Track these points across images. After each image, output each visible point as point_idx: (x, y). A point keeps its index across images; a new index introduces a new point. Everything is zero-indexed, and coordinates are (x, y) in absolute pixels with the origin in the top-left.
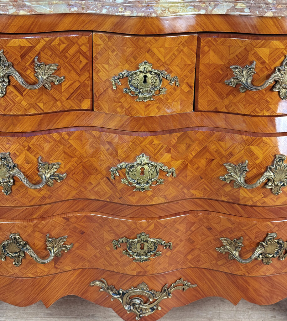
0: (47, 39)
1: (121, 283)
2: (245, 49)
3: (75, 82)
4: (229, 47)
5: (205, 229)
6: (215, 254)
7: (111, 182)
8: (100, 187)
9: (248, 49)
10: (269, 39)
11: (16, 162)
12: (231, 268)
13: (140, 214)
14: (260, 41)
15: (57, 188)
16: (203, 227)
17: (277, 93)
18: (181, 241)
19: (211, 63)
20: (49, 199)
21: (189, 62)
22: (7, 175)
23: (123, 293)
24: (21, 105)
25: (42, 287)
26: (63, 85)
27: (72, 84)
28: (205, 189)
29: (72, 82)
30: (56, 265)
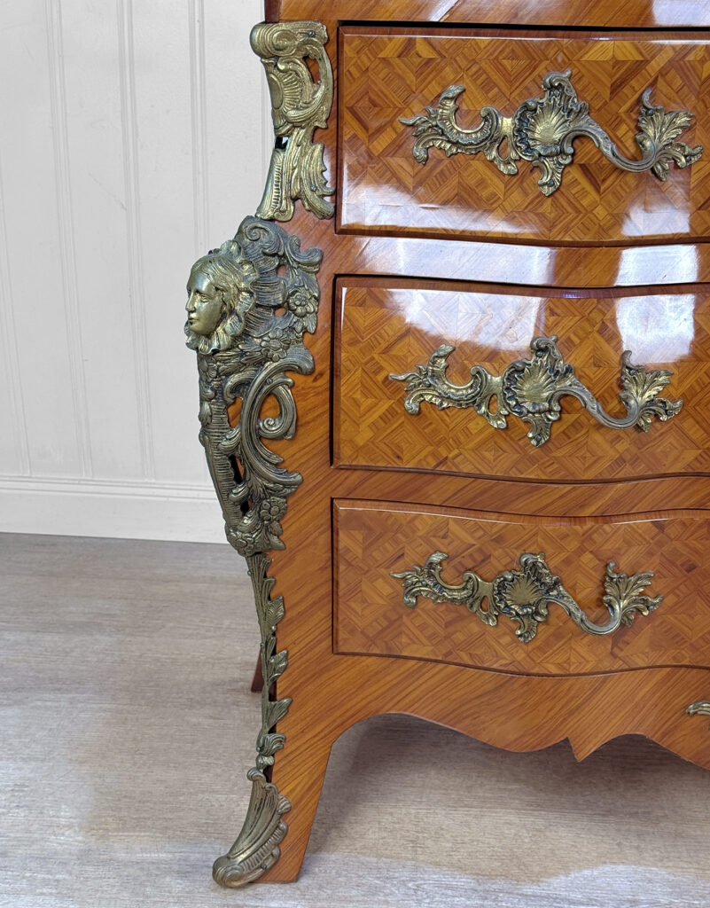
11: (571, 361)
15: (655, 439)
20: (631, 465)
22: (546, 394)
24: (592, 216)
25: (572, 705)
26: (694, 170)
30: (616, 650)
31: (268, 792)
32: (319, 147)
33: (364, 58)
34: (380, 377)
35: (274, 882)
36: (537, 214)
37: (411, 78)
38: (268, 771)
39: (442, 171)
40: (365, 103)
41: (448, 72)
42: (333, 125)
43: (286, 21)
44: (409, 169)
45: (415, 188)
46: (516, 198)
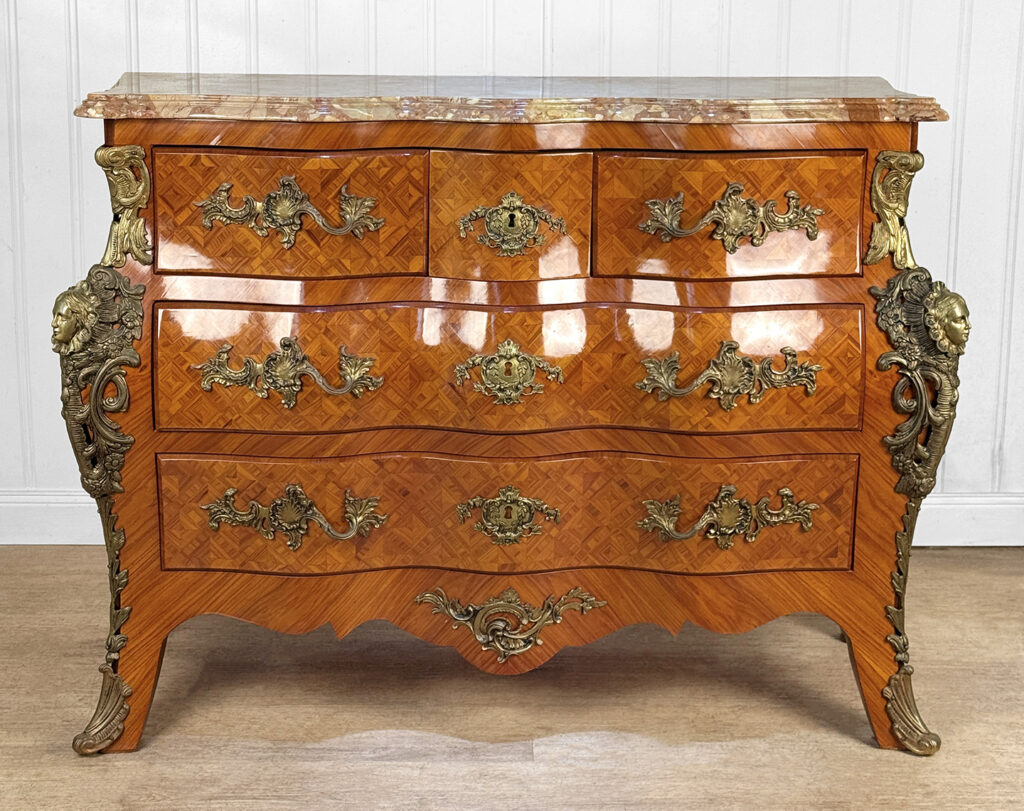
0: (361, 159)
2: (667, 173)
3: (400, 227)
4: (642, 171)
5: (617, 487)
6: (636, 535)
7: (457, 392)
8: (438, 401)
9: (671, 174)
10: (700, 158)
11: (306, 352)
12: (664, 559)
13: (504, 450)
14: (687, 161)
15: (368, 403)
16: (613, 483)
17: (721, 242)
18: (576, 509)
19: (615, 197)
20: (354, 421)
21: (581, 197)
22: (291, 374)
23: (475, 610)
24: (316, 261)
25: (332, 596)
26: (381, 231)
27: (396, 231)
28: (612, 407)
29: (395, 228)
30: (359, 554)
31: (115, 680)
32: (142, 220)
33: (169, 166)
34: (185, 367)
35: (120, 751)
36: (282, 261)
37: (199, 178)
38: (115, 663)
39: (222, 235)
40: (171, 192)
41: (222, 175)
42: (151, 206)
43: (118, 146)
44: (201, 233)
45: (206, 245)
46: (269, 250)
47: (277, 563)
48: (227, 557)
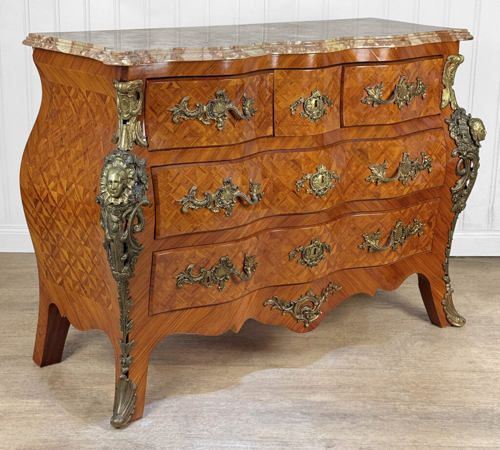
0: (251, 78)
1: (292, 294)
2: (375, 73)
3: (262, 112)
4: (363, 73)
5: (351, 230)
6: (357, 252)
7: (297, 195)
8: (286, 201)
9: (377, 73)
12: (370, 261)
13: (315, 221)
17: (397, 105)
19: (351, 87)
22: (231, 197)
23: (294, 303)
25: (235, 311)
27: (261, 114)
31: (128, 382)
32: (140, 122)
33: (156, 90)
34: (173, 202)
36: (217, 137)
37: (171, 96)
38: (127, 373)
39: (183, 126)
40: (156, 105)
41: (184, 93)
42: (143, 113)
43: (131, 80)
44: (172, 126)
45: (175, 132)
46: (210, 132)
47: (212, 299)
48: (184, 301)
